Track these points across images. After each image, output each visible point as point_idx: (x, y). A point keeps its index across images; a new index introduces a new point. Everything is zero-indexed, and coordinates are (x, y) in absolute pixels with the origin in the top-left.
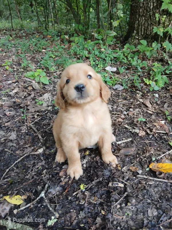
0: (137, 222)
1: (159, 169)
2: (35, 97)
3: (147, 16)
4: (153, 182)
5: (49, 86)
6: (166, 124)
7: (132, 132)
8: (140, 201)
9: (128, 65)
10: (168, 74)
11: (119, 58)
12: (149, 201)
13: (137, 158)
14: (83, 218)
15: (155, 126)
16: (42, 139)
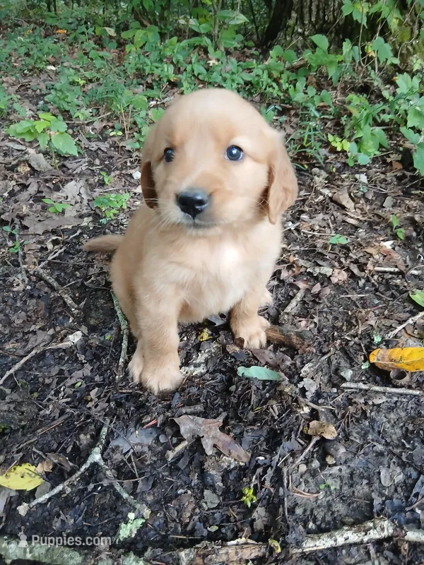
0: (355, 505)
1: (396, 364)
2: (42, 192)
4: (384, 397)
5: (76, 163)
6: (397, 248)
7: (315, 275)
8: (358, 448)
9: (283, 101)
10: (387, 124)
11: (258, 84)
12: (380, 447)
13: (334, 339)
14: (213, 509)
15: (371, 255)
16: (76, 306)
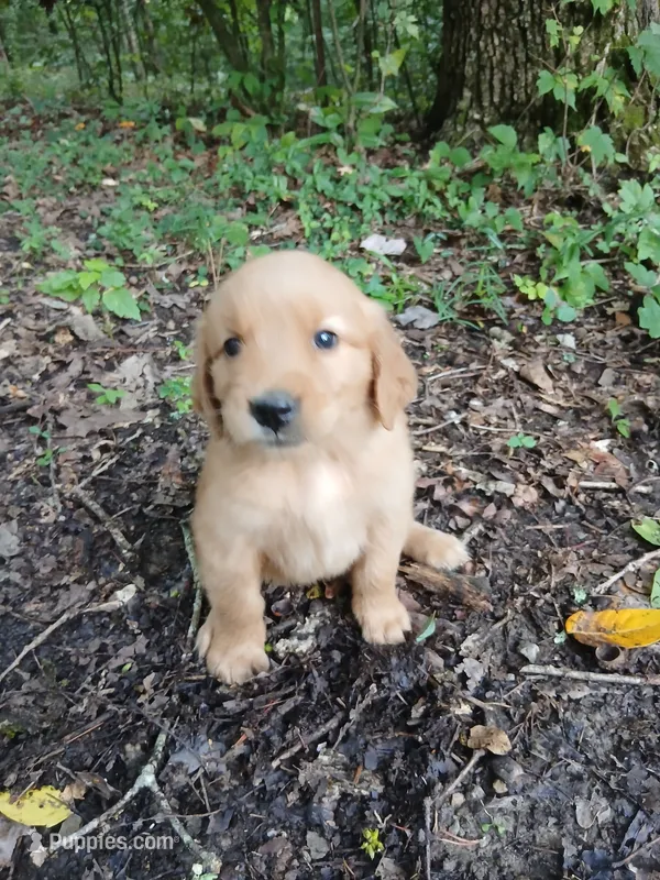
0: (536, 857)
1: (605, 636)
2: (88, 373)
3: (511, 30)
4: (586, 688)
5: (140, 327)
6: (616, 451)
7: (488, 494)
8: (543, 768)
9: (450, 225)
10: (607, 256)
11: (412, 199)
12: (576, 767)
13: (514, 595)
14: (318, 861)
15: (575, 462)
16: (129, 546)
